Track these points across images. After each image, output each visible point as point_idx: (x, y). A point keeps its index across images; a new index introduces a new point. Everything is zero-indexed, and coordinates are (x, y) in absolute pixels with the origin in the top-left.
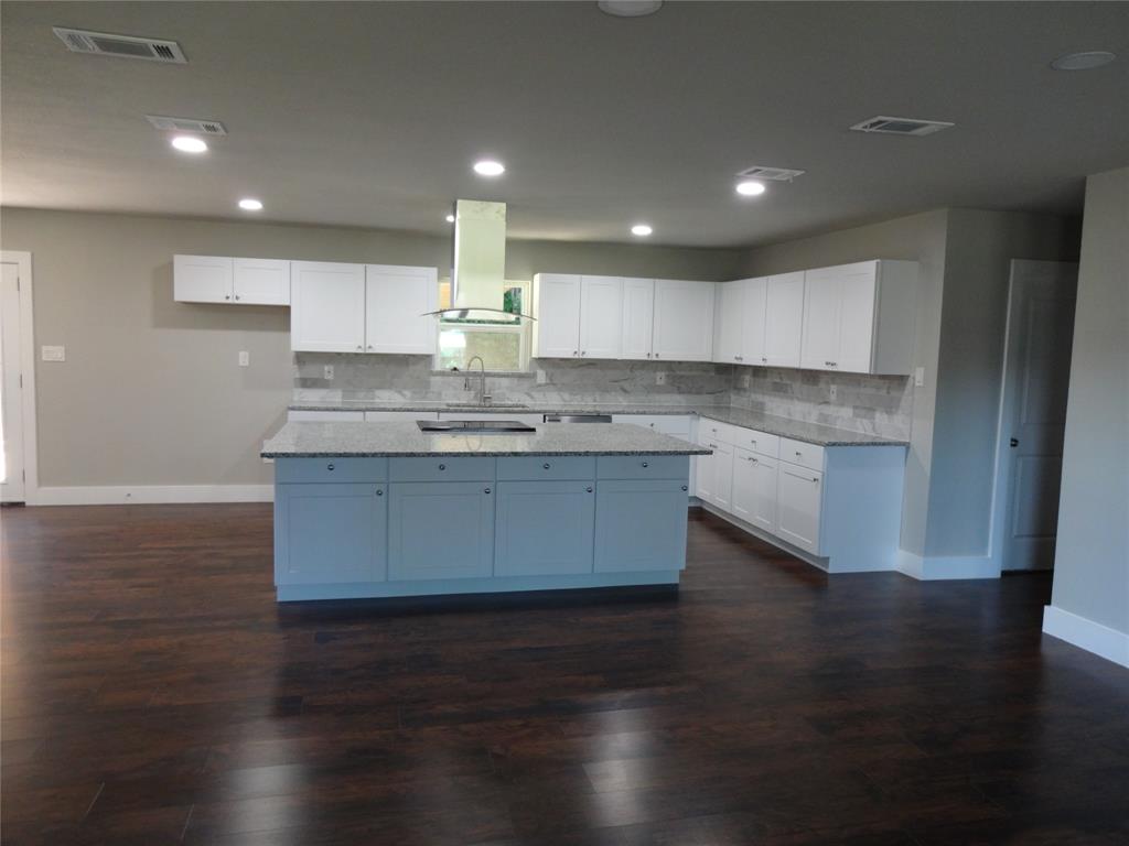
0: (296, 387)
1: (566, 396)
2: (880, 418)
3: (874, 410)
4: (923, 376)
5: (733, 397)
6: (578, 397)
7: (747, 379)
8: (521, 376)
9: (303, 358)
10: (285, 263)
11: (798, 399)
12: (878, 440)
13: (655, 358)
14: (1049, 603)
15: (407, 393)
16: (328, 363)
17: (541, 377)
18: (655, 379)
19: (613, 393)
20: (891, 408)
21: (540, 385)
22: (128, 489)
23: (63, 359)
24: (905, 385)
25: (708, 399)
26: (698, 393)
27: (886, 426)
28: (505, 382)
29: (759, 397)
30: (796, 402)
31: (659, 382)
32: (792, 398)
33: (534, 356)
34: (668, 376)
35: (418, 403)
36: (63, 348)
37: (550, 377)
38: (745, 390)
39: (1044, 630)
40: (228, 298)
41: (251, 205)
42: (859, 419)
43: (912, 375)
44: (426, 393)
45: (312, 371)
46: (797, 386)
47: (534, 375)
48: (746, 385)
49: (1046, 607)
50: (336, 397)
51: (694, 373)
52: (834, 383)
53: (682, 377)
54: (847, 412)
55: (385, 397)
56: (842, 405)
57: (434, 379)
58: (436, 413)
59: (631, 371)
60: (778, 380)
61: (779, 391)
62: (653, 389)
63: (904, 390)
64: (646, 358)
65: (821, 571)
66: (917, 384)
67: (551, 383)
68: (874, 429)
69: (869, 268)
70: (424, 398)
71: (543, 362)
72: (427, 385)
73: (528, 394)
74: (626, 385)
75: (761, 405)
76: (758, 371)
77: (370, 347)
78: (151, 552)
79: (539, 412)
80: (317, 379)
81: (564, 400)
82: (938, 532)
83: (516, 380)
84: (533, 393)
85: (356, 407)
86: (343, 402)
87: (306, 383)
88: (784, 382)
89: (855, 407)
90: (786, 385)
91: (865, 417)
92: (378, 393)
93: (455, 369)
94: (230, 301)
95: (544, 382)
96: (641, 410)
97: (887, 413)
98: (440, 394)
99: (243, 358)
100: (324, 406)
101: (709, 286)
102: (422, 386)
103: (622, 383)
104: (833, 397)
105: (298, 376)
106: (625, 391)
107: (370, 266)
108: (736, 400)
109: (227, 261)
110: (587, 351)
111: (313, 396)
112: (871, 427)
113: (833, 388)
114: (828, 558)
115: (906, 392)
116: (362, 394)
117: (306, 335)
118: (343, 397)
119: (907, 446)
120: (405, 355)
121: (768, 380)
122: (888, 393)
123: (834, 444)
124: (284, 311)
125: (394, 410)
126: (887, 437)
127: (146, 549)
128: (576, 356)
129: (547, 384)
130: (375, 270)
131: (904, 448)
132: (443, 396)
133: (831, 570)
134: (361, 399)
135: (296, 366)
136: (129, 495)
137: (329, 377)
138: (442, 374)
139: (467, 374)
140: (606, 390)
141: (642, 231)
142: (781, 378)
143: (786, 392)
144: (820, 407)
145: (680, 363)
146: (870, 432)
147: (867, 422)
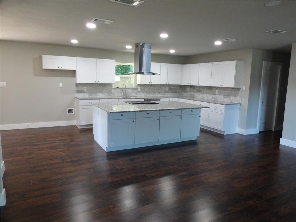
0: (76, 93)
1: (145, 94)
2: (232, 98)
3: (230, 96)
4: (245, 88)
5: (183, 93)
6: (148, 94)
7: (188, 89)
8: (134, 89)
9: (78, 85)
10: (75, 58)
11: (205, 93)
12: (231, 103)
13: (168, 84)
14: (281, 138)
15: (106, 94)
16: (85, 86)
17: (139, 89)
18: (166, 89)
19: (156, 93)
20: (235, 95)
21: (139, 91)
22: (28, 124)
23: (6, 86)
24: (240, 90)
25: (177, 94)
26: (176, 92)
27: (233, 99)
28: (130, 90)
29: (192, 93)
30: (205, 94)
31: (167, 90)
32: (203, 93)
33: (138, 83)
34: (169, 88)
35: (109, 97)
36: (6, 83)
37: (142, 89)
38: (188, 91)
39: (280, 143)
40: (59, 68)
41: (74, 41)
42: (225, 98)
43: (242, 88)
44: (111, 94)
45: (80, 88)
46: (205, 90)
47: (137, 89)
48: (188, 90)
49: (281, 139)
50: (87, 96)
51: (175, 87)
52: (217, 90)
53: (172, 88)
54: (221, 97)
55: (100, 95)
56: (220, 95)
57: (113, 90)
58: (118, 99)
59: (161, 87)
60: (199, 89)
61: (199, 92)
62: (166, 92)
63: (239, 91)
64: (166, 84)
65: (223, 134)
66: (243, 90)
67: (142, 90)
68: (230, 101)
69: (234, 62)
70: (110, 95)
71: (140, 85)
72: (111, 92)
73: (137, 94)
74: (159, 91)
75: (193, 95)
76: (192, 87)
77: (98, 82)
78: (53, 142)
79: (143, 98)
80: (82, 91)
81: (145, 95)
82: (248, 124)
83: (133, 90)
84: (138, 93)
85: (97, 98)
86: (89, 97)
87: (78, 92)
88: (201, 89)
89: (224, 95)
90: (202, 90)
91: (227, 98)
92: (98, 94)
93: (118, 87)
94: (59, 69)
95: (140, 90)
96: (167, 97)
97: (234, 97)
98: (114, 94)
99: (61, 85)
100: (90, 98)
101: (180, 65)
102: (110, 92)
103: (159, 90)
104: (217, 93)
105: (76, 90)
106: (159, 92)
107: (98, 59)
108: (184, 94)
109: (58, 57)
110: (152, 82)
111: (80, 96)
112: (229, 100)
113: (217, 91)
114: (224, 131)
115: (240, 92)
116: (94, 95)
117: (80, 78)
118: (89, 95)
119: (240, 104)
120: (105, 84)
121: (195, 89)
122: (234, 92)
123: (227, 104)
124: (74, 72)
125: (108, 99)
126: (234, 102)
127: (49, 141)
128: (150, 84)
129: (141, 91)
130: (100, 60)
131: (239, 105)
132: (115, 95)
133: (225, 134)
134: (94, 96)
135: (76, 87)
136: (28, 126)
137: (85, 90)
138: (115, 89)
139: (122, 89)
140: (155, 92)
141: (172, 51)
142: (200, 89)
143: (201, 92)
144: (213, 95)
145: (172, 85)
146: (229, 101)
147: (228, 99)
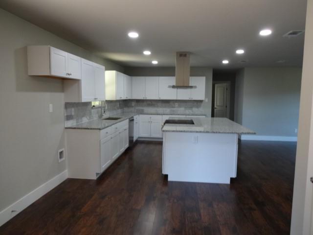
0: (66, 120)
2: (195, 109)
3: (192, 108)
9: (67, 105)
20: (198, 107)
38: (132, 106)
42: (187, 110)
43: (204, 100)
45: (69, 112)
54: (182, 109)
56: (180, 107)
61: (150, 106)
63: (202, 104)
72: (91, 113)
80: (70, 116)
89: (185, 107)
93: (94, 106)
98: (93, 116)
99: (51, 108)
105: (66, 115)
109: (66, 54)
111: (70, 124)
113: (176, 104)
118: (76, 122)
122: (197, 104)
135: (65, 110)
137: (73, 114)
139: (98, 108)
142: (151, 102)
144: (172, 108)
146: (192, 113)
147: (190, 111)
